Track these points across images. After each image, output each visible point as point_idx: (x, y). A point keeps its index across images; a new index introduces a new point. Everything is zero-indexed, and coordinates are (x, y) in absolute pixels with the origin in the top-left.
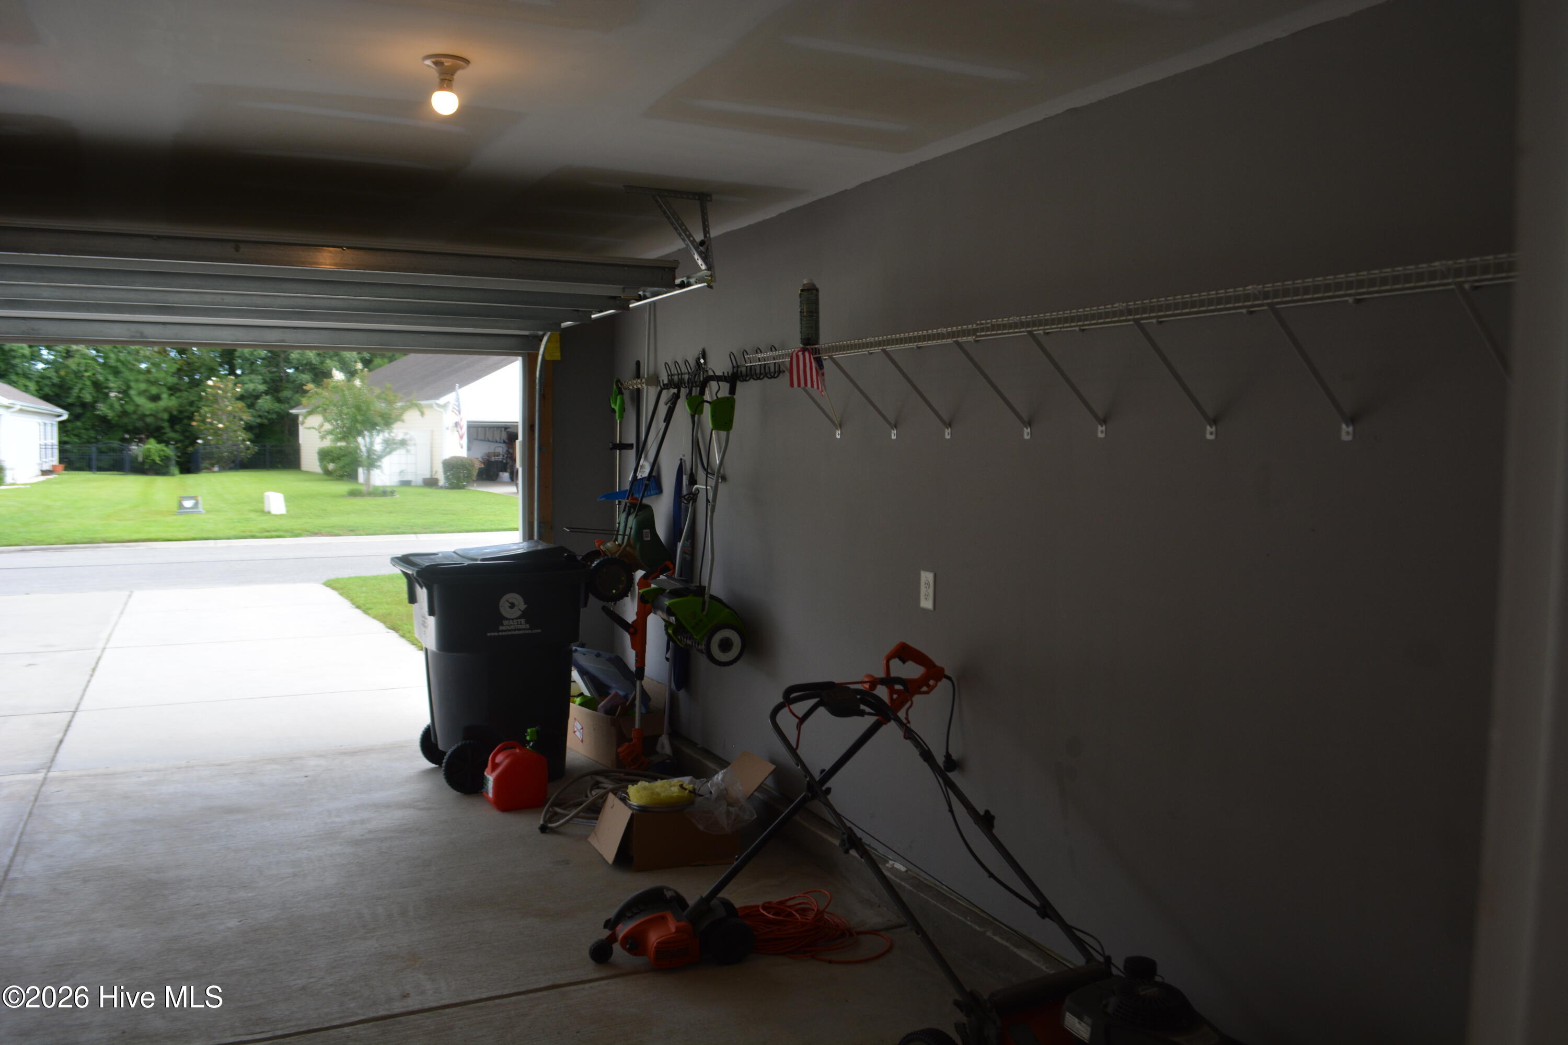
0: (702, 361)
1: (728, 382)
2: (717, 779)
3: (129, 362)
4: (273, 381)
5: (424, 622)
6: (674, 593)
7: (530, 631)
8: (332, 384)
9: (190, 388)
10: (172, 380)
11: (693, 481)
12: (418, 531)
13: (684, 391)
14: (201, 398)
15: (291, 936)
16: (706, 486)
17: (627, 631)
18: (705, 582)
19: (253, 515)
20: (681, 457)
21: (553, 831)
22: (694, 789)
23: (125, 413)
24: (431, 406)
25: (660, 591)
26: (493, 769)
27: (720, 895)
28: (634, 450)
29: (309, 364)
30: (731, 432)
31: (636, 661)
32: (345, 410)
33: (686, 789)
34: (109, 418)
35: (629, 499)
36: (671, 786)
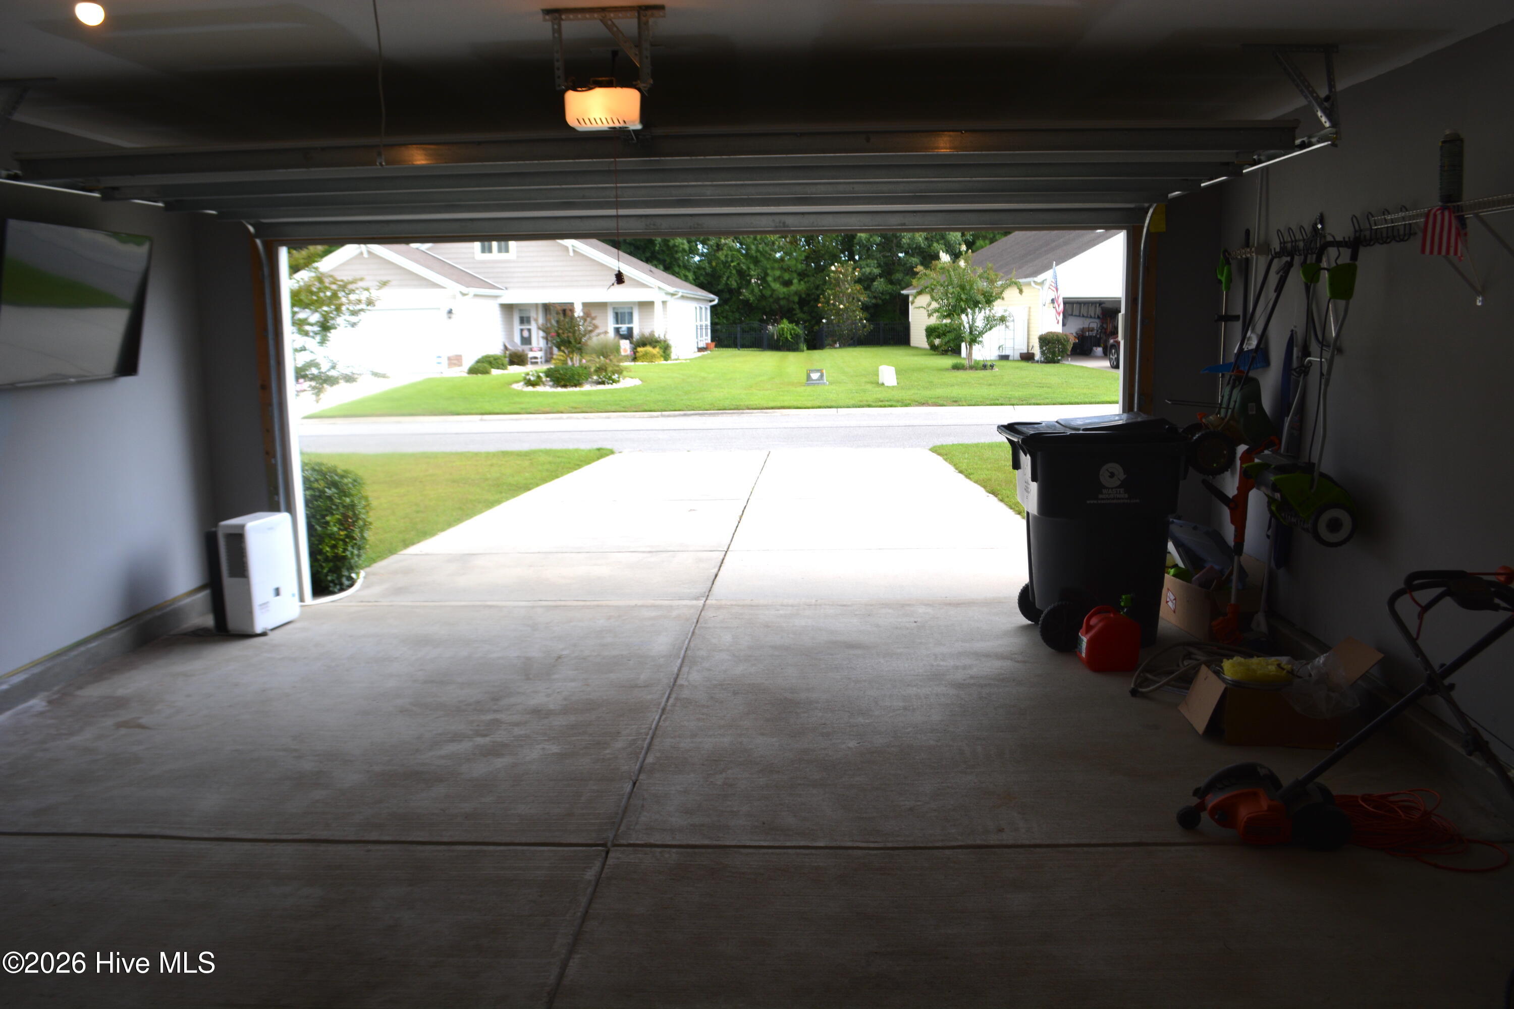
0: (1319, 226)
1: (1349, 247)
2: (1319, 662)
3: (766, 252)
4: (886, 264)
5: (1027, 488)
6: (1281, 469)
7: (1129, 501)
8: (940, 266)
9: (817, 274)
10: (801, 267)
11: (1306, 352)
12: (1015, 402)
13: (1297, 260)
14: (825, 282)
15: (901, 761)
16: (1321, 359)
17: (1228, 505)
18: (1315, 459)
19: (869, 387)
20: (1292, 327)
21: (1144, 696)
22: (1293, 670)
23: (763, 297)
24: (1029, 284)
25: (1265, 467)
26: (1087, 632)
27: (1319, 780)
28: (1241, 322)
29: (919, 247)
30: (1351, 301)
31: (1235, 536)
32: (951, 290)
33: (1283, 669)
34: (751, 302)
35: (1235, 372)
36: (1268, 665)
